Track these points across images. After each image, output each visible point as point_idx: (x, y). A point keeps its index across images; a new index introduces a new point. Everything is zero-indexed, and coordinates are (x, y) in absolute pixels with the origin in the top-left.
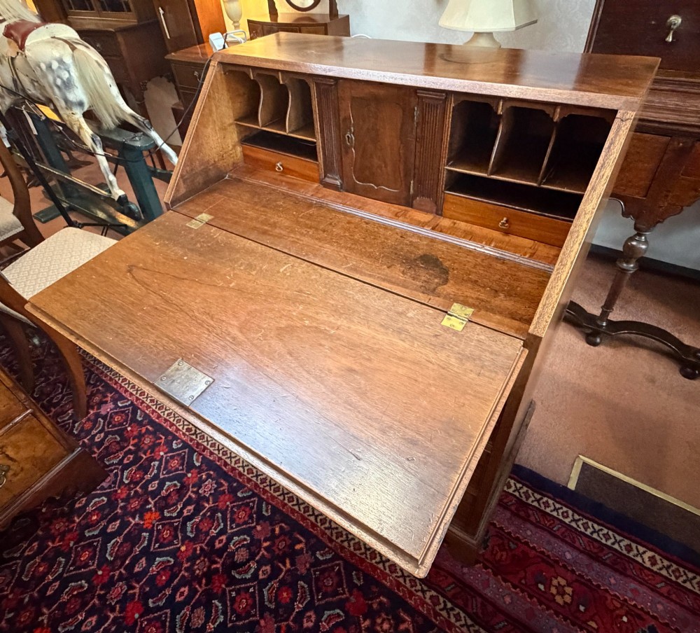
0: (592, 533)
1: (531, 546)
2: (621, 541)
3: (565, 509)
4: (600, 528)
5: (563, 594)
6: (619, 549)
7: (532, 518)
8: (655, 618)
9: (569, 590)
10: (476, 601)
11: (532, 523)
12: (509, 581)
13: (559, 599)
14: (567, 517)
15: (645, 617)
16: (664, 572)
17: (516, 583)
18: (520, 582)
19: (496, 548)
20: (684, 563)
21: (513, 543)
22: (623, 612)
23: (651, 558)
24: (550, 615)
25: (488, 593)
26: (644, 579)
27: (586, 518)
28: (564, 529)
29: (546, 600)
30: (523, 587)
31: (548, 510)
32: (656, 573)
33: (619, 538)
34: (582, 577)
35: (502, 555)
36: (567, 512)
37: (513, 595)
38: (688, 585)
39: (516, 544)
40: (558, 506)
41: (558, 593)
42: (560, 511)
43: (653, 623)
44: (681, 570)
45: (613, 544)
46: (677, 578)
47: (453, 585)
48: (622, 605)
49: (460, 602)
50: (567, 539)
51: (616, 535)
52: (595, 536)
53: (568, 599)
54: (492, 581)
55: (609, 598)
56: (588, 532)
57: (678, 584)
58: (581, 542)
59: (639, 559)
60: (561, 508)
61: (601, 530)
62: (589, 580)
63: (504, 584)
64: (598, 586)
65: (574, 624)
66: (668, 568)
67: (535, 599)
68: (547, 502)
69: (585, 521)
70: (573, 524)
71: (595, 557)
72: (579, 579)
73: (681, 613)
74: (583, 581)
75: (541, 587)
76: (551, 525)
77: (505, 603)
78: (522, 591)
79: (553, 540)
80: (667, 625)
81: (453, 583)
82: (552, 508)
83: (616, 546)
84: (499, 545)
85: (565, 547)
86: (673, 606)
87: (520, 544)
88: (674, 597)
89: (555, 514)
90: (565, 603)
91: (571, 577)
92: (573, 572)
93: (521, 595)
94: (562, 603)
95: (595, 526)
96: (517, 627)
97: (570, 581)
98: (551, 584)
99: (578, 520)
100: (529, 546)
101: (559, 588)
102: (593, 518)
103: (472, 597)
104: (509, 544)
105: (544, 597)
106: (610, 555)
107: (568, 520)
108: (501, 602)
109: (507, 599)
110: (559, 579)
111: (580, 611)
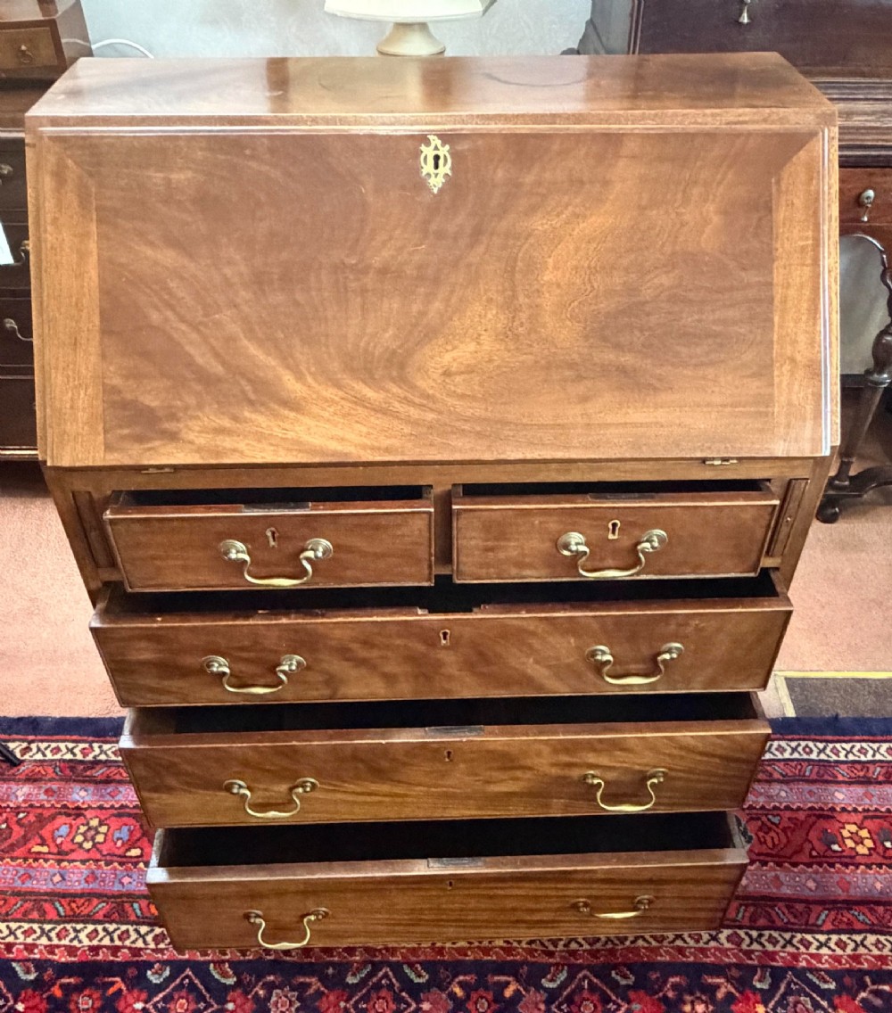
0: (846, 756)
1: (795, 807)
2: (878, 749)
3: (803, 744)
4: (850, 745)
5: (861, 841)
6: (882, 758)
7: (776, 776)
9: (864, 833)
10: (779, 909)
11: (778, 781)
12: (799, 863)
13: (862, 850)
14: (811, 751)
17: (806, 860)
18: (811, 856)
19: (761, 834)
21: (774, 816)
24: (863, 872)
25: (787, 891)
27: (832, 742)
28: (816, 769)
29: (850, 860)
30: (818, 860)
31: (787, 755)
33: (875, 746)
34: (868, 810)
35: (772, 838)
36: (807, 746)
37: (814, 876)
39: (778, 815)
40: (794, 744)
41: (856, 843)
42: (800, 749)
45: (874, 755)
47: (743, 908)
49: (762, 922)
50: (826, 778)
51: (871, 744)
52: (851, 757)
53: (869, 843)
54: (782, 876)
56: (842, 758)
58: (842, 773)
60: (799, 745)
61: (853, 747)
62: (877, 810)
63: (795, 870)
64: (888, 810)
65: (890, 866)
67: (838, 865)
68: (780, 746)
69: (831, 746)
70: (823, 756)
71: (867, 781)
72: (865, 814)
74: (870, 814)
75: (836, 847)
76: (800, 771)
77: (811, 890)
78: (820, 865)
79: (814, 788)
81: (741, 905)
82: (789, 750)
83: (878, 757)
84: (760, 829)
85: (832, 788)
87: (781, 813)
89: (796, 755)
90: (869, 849)
91: (858, 818)
92: (855, 810)
93: (821, 870)
94: (866, 852)
95: (844, 745)
96: (841, 908)
97: (858, 822)
98: (843, 838)
99: (825, 748)
100: (792, 809)
101: (853, 836)
102: (837, 738)
103: (772, 907)
104: (769, 820)
105: (846, 857)
106: (878, 769)
107: (814, 756)
108: (807, 893)
109: (811, 884)
110: (848, 827)
111: (888, 849)
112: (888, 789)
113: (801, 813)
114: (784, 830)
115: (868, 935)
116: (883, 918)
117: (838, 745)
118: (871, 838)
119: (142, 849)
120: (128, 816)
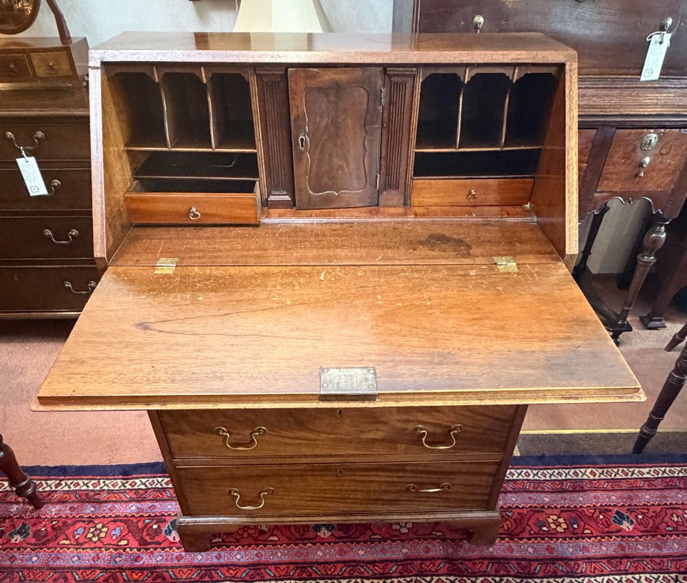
0: (550, 477)
1: (521, 507)
2: (569, 472)
3: (525, 471)
4: (552, 471)
5: (559, 525)
6: (571, 478)
7: (509, 489)
8: (614, 506)
9: (561, 520)
10: (512, 564)
11: (510, 492)
12: (523, 538)
13: (559, 529)
14: (529, 475)
15: (610, 508)
16: (602, 477)
17: (528, 536)
18: (530, 534)
19: (501, 522)
20: (609, 465)
21: (509, 512)
22: (597, 513)
23: (591, 473)
24: (561, 542)
25: (516, 554)
26: (595, 487)
27: (541, 469)
28: (532, 485)
29: (553, 535)
30: (535, 536)
31: (515, 477)
32: (599, 480)
33: (567, 471)
34: (563, 507)
35: (507, 525)
36: (527, 472)
37: (532, 545)
38: (618, 477)
39: (511, 511)
40: (519, 471)
41: (557, 526)
42: (523, 474)
43: (616, 509)
44: (610, 470)
45: (566, 476)
46: (610, 476)
47: (491, 564)
48: (595, 510)
49: (502, 572)
50: (539, 489)
51: (564, 470)
52: (553, 478)
53: (564, 526)
54: (513, 545)
55: (585, 510)
56: (548, 478)
57: (613, 479)
58: (548, 486)
59: (585, 477)
60: (522, 471)
61: (554, 472)
62: (568, 507)
63: (521, 542)
64: (575, 507)
65: (577, 539)
66: (603, 473)
67: (546, 539)
68: (511, 472)
69: (541, 472)
70: (536, 478)
71: (562, 491)
72: (562, 509)
73: (626, 494)
74: (565, 509)
75: (545, 529)
76: (523, 486)
77: (530, 553)
78: (536, 539)
79: (531, 495)
80: (623, 505)
81: (489, 563)
82: (516, 474)
83: (568, 477)
85: (542, 495)
86: (619, 493)
87: (513, 511)
88: (616, 488)
89: (520, 477)
90: (565, 529)
91: (557, 512)
92: (556, 507)
93: (536, 541)
94: (563, 531)
95: (549, 471)
96: (548, 563)
97: (558, 514)
98: (549, 523)
99: (537, 473)
100: (519, 508)
101: (555, 522)
102: (544, 467)
103: (508, 564)
104: (507, 515)
105: (551, 534)
106: (569, 484)
107: (531, 478)
108: (528, 554)
109: (530, 550)
110: (552, 517)
111: (575, 528)
112: (575, 495)
113: (525, 510)
114: (515, 520)
115: (565, 578)
116: (574, 567)
117: (545, 471)
118: (566, 523)
119: (128, 540)
120: (120, 521)
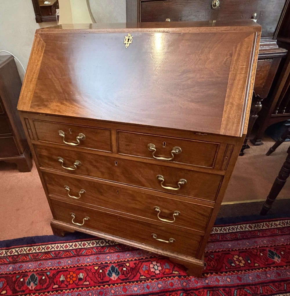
0: (229, 231)
1: (217, 251)
2: (237, 227)
3: (215, 228)
4: (229, 227)
6: (239, 231)
8: (267, 247)
9: (241, 258)
11: (210, 242)
12: (223, 272)
13: (241, 265)
14: (218, 231)
15: (265, 248)
16: (256, 229)
17: (225, 271)
18: (226, 269)
19: (209, 262)
20: (258, 221)
21: (212, 255)
22: (259, 252)
23: (249, 227)
24: (244, 273)
25: (221, 283)
26: (253, 236)
27: (223, 226)
28: (221, 236)
30: (229, 270)
32: (254, 231)
33: (236, 226)
34: (240, 249)
35: (212, 263)
37: (229, 276)
38: (264, 228)
39: (213, 255)
41: (239, 262)
42: (214, 230)
43: (268, 249)
44: (259, 224)
45: (237, 230)
46: (260, 228)
47: (208, 292)
48: (257, 250)
50: (224, 239)
53: (243, 262)
54: (218, 277)
55: (252, 250)
57: (262, 230)
58: (228, 236)
59: (247, 230)
62: (242, 249)
63: (222, 275)
64: (246, 249)
65: (252, 270)
66: (255, 226)
67: (235, 272)
69: (223, 228)
70: (222, 232)
71: (237, 239)
72: (240, 251)
73: (271, 239)
74: (241, 251)
75: (233, 265)
76: (216, 237)
77: (229, 282)
78: (230, 272)
79: (221, 243)
80: (271, 246)
84: (208, 260)
85: (227, 243)
86: (267, 239)
88: (264, 235)
89: (213, 232)
90: (244, 264)
92: (236, 250)
93: (230, 274)
94: (243, 265)
95: (227, 227)
96: (241, 288)
97: (238, 254)
98: (235, 261)
99: (221, 229)
101: (238, 259)
103: (218, 290)
104: (211, 257)
105: (237, 268)
106: (239, 235)
108: (228, 283)
109: (228, 279)
110: (235, 256)
111: (249, 263)
112: (244, 241)
113: (219, 253)
114: (216, 260)
116: (255, 290)
117: (225, 228)
118: (243, 260)
119: (6, 291)
120: (3, 277)
